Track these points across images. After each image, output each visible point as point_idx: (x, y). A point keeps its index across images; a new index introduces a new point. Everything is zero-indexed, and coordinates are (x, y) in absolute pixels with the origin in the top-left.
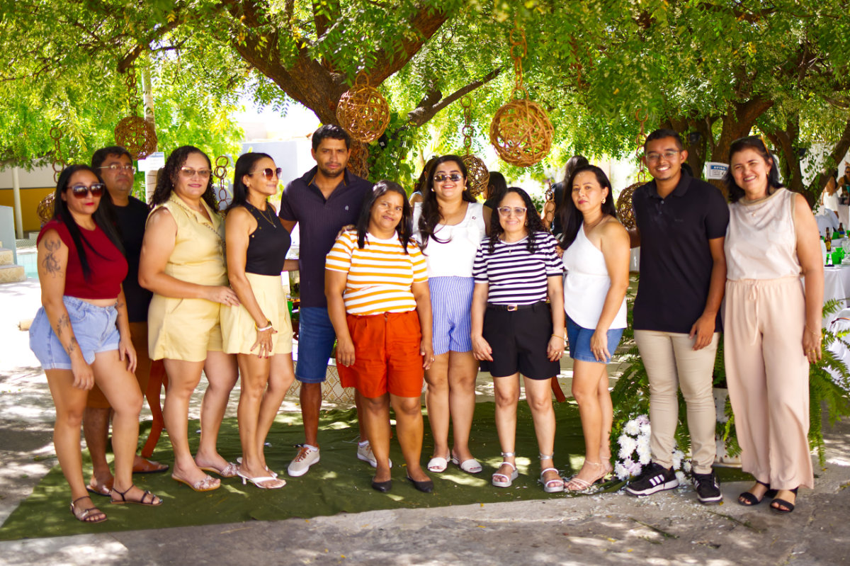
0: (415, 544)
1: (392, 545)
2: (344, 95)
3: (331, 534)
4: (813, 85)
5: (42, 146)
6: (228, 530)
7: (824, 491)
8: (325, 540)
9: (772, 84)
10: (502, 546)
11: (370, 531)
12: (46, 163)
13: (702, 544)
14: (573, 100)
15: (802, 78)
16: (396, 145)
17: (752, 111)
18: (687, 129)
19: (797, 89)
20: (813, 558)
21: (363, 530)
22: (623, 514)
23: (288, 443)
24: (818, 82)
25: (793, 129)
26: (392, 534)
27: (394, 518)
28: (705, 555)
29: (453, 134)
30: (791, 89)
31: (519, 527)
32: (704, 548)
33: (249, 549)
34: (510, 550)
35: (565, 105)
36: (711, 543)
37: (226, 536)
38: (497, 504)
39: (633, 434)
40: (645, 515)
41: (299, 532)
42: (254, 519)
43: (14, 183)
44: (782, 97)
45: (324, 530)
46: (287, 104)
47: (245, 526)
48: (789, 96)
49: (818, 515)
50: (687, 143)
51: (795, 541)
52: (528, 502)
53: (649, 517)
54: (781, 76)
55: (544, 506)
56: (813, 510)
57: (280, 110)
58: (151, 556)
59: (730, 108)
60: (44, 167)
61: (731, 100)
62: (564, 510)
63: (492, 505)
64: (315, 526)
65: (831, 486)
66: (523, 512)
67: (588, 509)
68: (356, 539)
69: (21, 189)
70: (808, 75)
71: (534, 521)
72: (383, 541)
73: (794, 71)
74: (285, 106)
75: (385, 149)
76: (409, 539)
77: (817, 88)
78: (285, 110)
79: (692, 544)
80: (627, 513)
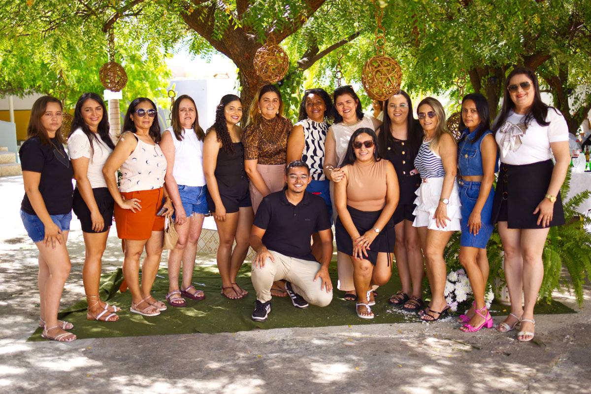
0: (306, 349)
1: (292, 350)
2: (259, 50)
3: (250, 342)
4: (579, 44)
5: (33, 80)
6: (183, 338)
7: (581, 322)
8: (247, 346)
9: (550, 43)
10: (364, 351)
11: (276, 341)
12: (32, 93)
13: (497, 353)
14: (408, 53)
15: (572, 39)
16: (289, 84)
17: (535, 62)
18: (488, 74)
19: (568, 47)
20: (573, 363)
21: (271, 340)
22: (444, 334)
23: (216, 284)
24: (583, 41)
25: (564, 75)
26: (291, 343)
27: (291, 333)
28: (501, 359)
29: (322, 76)
30: (563, 46)
31: (375, 340)
32: (499, 356)
33: (198, 350)
34: (370, 354)
35: (402, 57)
36: (504, 352)
37: (182, 341)
38: (360, 325)
39: (453, 281)
40: (459, 335)
41: (229, 341)
42: (199, 332)
43: (10, 107)
44: (557, 52)
45: (245, 340)
46: (211, 54)
47: (193, 336)
48: (562, 51)
49: (577, 337)
50: (488, 84)
51: (561, 352)
52: (380, 325)
53: (462, 336)
54: (557, 37)
55: (392, 327)
56: (573, 333)
57: (206, 58)
58: (135, 352)
59: (519, 60)
60: (31, 95)
61: (520, 54)
62: (405, 330)
63: (357, 326)
64: (239, 337)
65: (586, 319)
66: (377, 331)
67: (421, 330)
68: (267, 345)
69: (14, 110)
70: (576, 37)
71: (385, 337)
72: (285, 347)
73: (567, 33)
74: (210, 55)
75: (282, 87)
76: (302, 346)
77: (582, 46)
78: (209, 58)
79: (492, 353)
80: (447, 333)
